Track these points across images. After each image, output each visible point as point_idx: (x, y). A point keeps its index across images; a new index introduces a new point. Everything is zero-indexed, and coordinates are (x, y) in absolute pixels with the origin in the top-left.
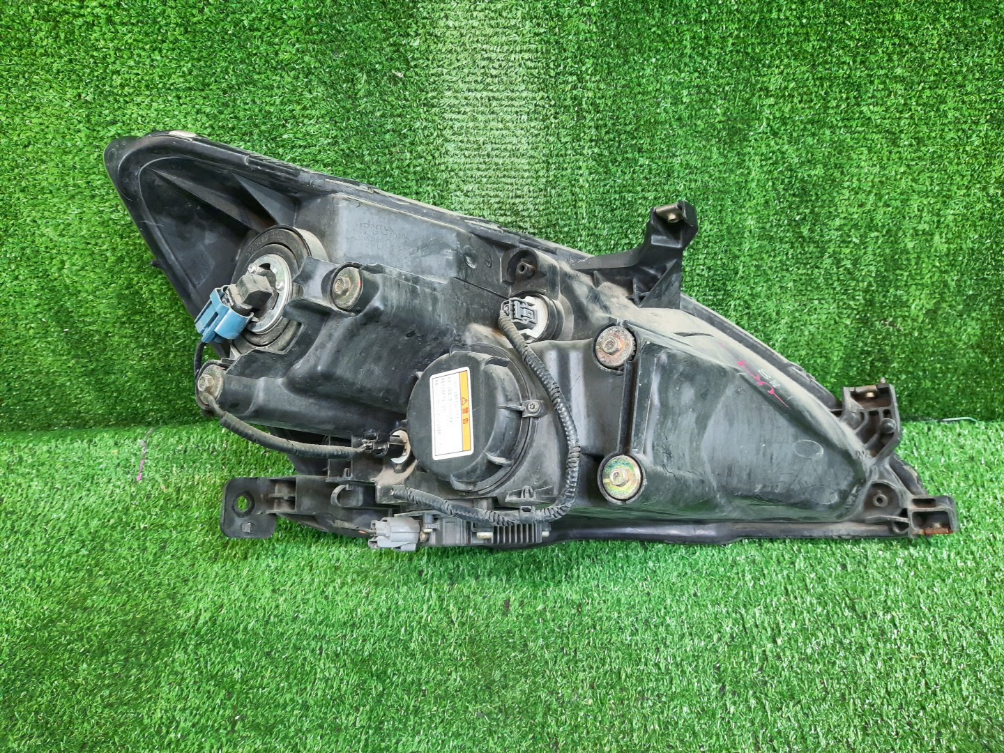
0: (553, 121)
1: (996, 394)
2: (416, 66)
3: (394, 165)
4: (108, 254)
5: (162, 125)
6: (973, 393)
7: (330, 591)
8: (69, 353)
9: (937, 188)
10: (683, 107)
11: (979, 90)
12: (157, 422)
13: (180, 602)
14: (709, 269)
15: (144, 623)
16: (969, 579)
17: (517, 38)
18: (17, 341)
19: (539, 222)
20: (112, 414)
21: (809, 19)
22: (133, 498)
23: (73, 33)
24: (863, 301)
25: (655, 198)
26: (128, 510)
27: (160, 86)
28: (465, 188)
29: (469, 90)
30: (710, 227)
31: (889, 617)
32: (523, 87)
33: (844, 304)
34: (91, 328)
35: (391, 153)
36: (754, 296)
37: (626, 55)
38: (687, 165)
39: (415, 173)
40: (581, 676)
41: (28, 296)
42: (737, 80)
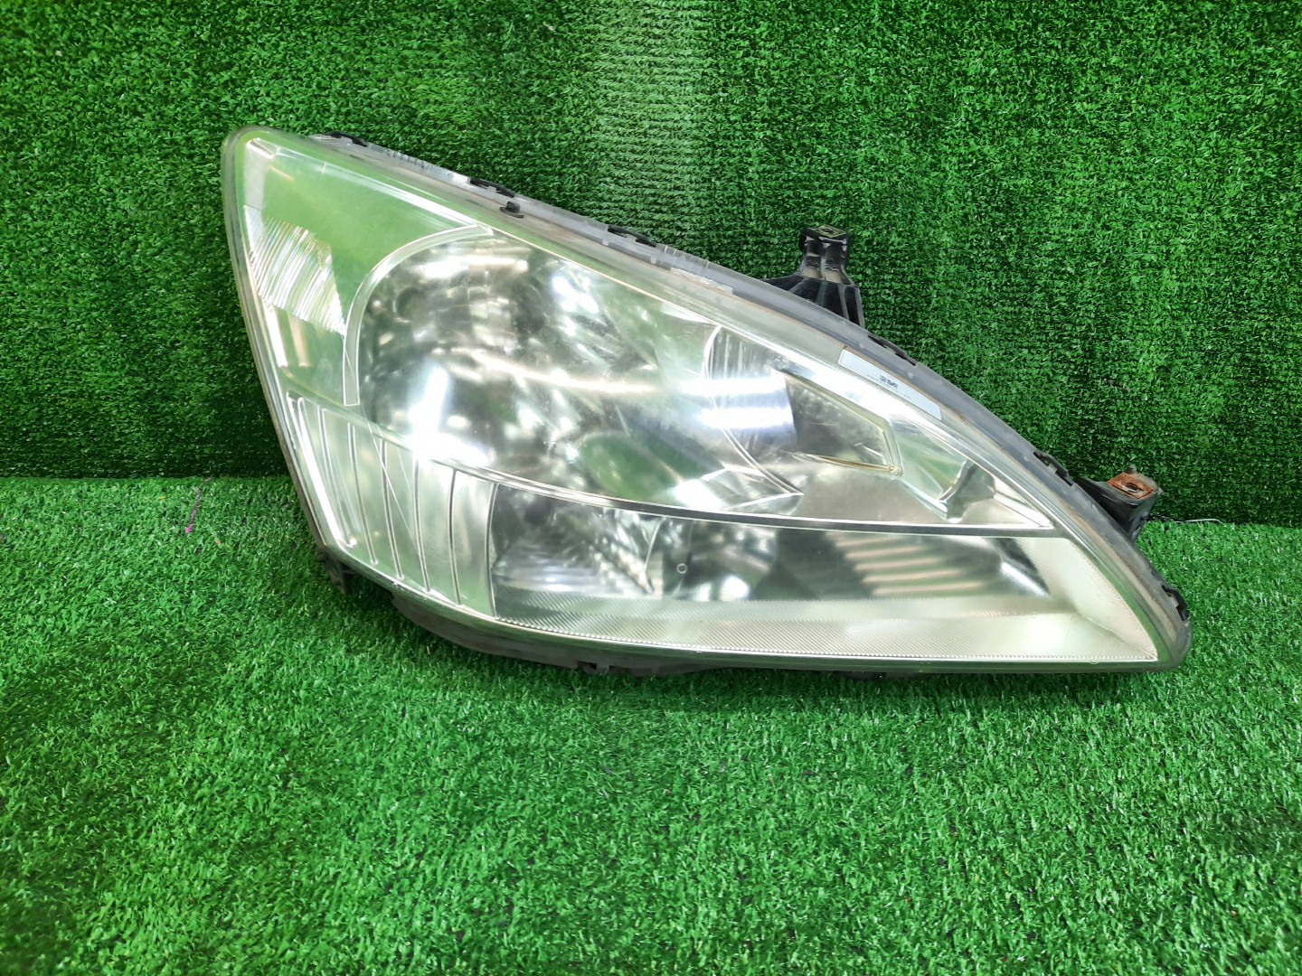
0: (721, 94)
1: (1247, 487)
2: (570, 20)
3: (537, 137)
6: (1219, 485)
8: (123, 367)
9: (1165, 209)
10: (868, 89)
11: (1205, 88)
12: (218, 472)
13: (228, 657)
14: (896, 293)
18: (62, 348)
19: (700, 222)
22: (178, 551)
24: (1081, 352)
25: (835, 197)
26: (171, 563)
28: (616, 174)
29: (628, 53)
30: (898, 240)
32: (689, 51)
33: (1059, 355)
35: (534, 122)
36: (950, 335)
37: (806, 20)
38: (873, 158)
39: (559, 149)
40: (732, 747)
41: (84, 287)
42: (931, 62)
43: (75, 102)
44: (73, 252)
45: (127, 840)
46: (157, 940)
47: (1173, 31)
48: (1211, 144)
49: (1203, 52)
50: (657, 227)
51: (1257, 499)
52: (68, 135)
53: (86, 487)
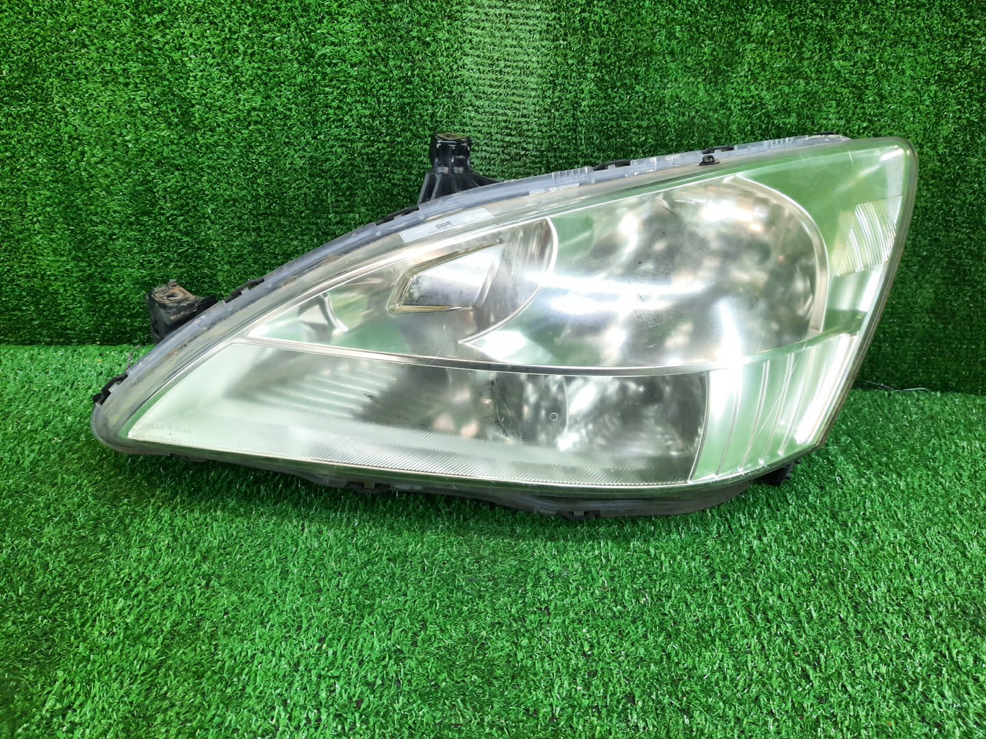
0: (561, 42)
1: (949, 363)
3: (416, 72)
4: (130, 145)
5: (206, 15)
6: (928, 362)
8: (70, 253)
10: (674, 42)
11: (929, 51)
12: (144, 342)
16: (941, 502)
18: (21, 236)
19: (541, 145)
25: (648, 127)
28: (477, 104)
31: (869, 524)
32: (538, 6)
34: (97, 228)
35: (413, 61)
38: (677, 97)
39: (433, 83)
41: (40, 186)
42: (724, 23)
43: (37, 34)
44: (32, 158)
45: (75, 628)
46: (103, 709)
47: (908, 5)
48: (932, 95)
49: (928, 22)
50: (508, 146)
52: (30, 60)
53: (36, 351)
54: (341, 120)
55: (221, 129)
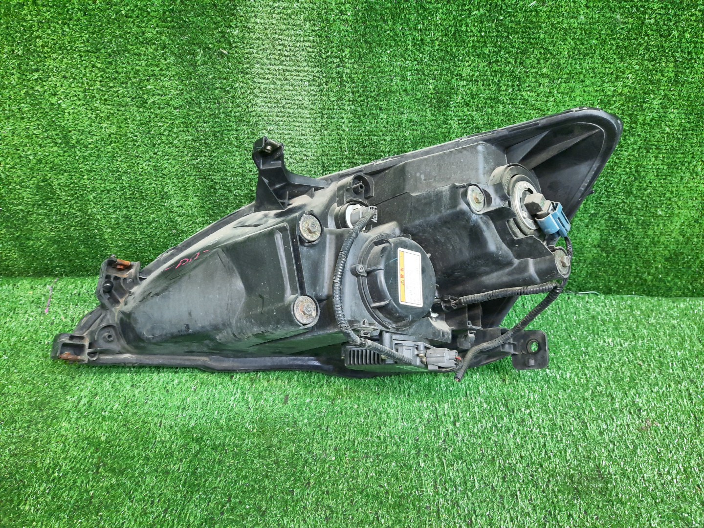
0: (325, 86)
1: (611, 277)
2: (236, 47)
3: (221, 111)
4: (31, 157)
5: (69, 74)
6: (597, 276)
7: (170, 387)
10: (407, 83)
11: (593, 84)
12: (62, 275)
13: (68, 391)
15: (42, 404)
16: (581, 390)
17: (301, 33)
19: (317, 152)
20: (30, 268)
21: (486, 32)
22: (41, 324)
23: (9, 10)
25: (391, 140)
26: (37, 331)
27: (69, 48)
28: (269, 128)
29: (270, 64)
31: (528, 411)
32: (305, 64)
34: (17, 208)
35: (219, 103)
37: (371, 48)
38: (411, 120)
39: (235, 117)
40: (329, 442)
42: (442, 68)
49: (592, 65)
51: (617, 282)
54: (171, 143)
55: (92, 146)
